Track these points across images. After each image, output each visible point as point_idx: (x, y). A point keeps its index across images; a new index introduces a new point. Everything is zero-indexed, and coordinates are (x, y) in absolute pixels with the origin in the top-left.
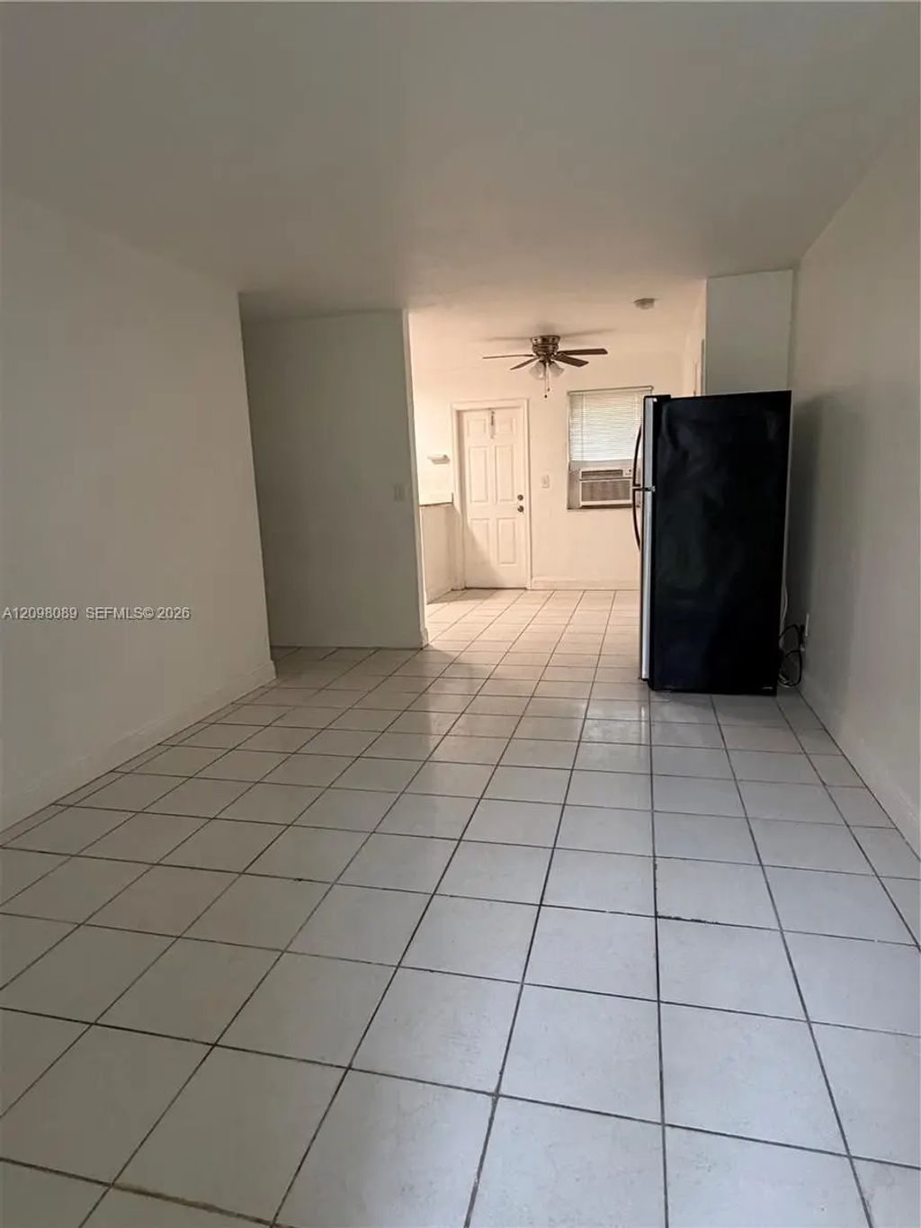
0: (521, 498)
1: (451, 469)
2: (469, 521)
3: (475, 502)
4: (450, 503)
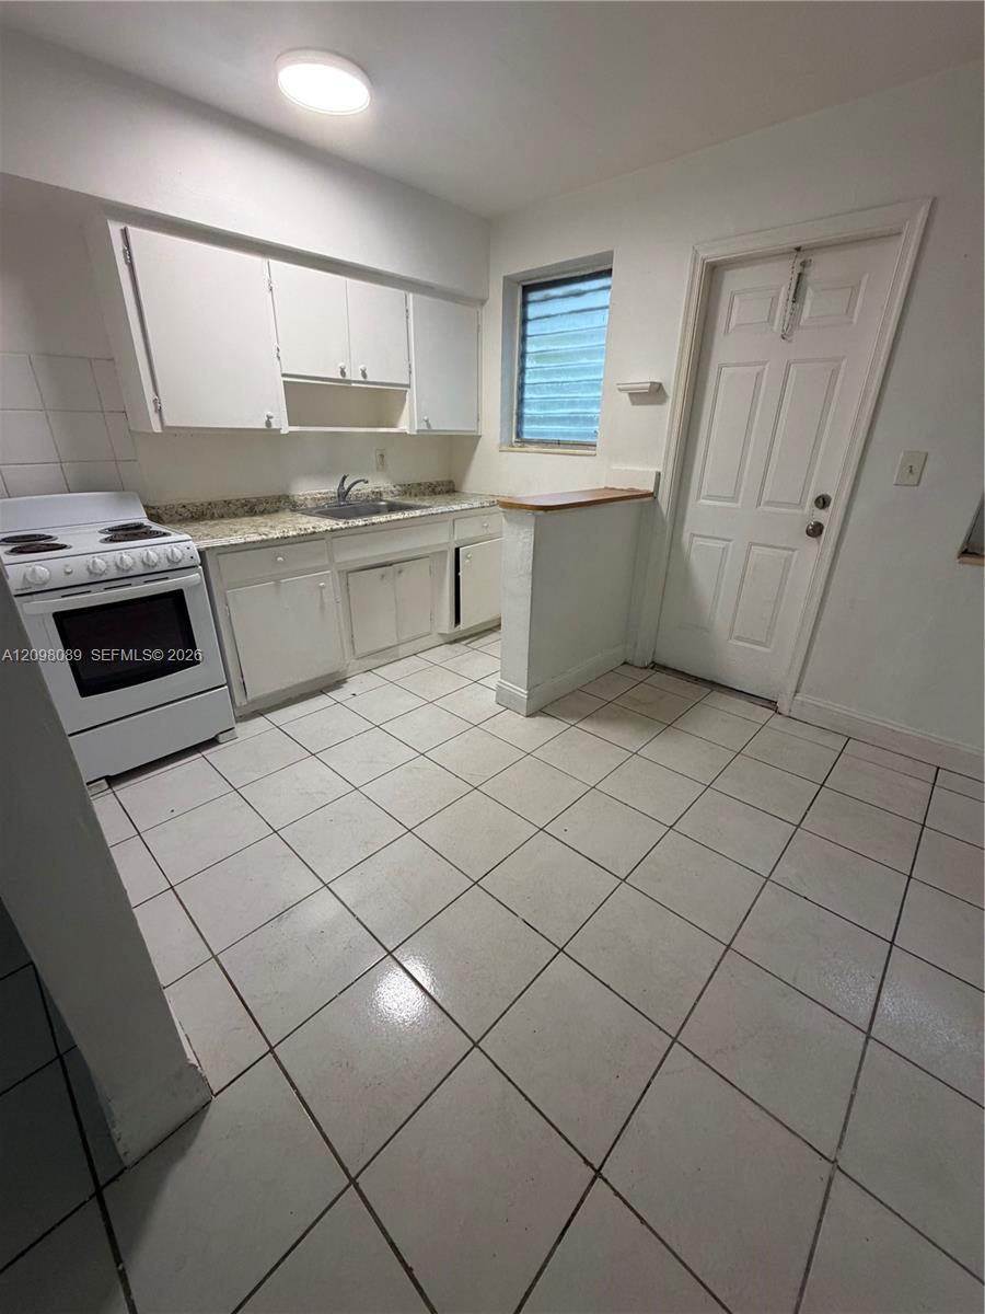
0: (823, 502)
1: (665, 418)
2: (686, 536)
3: (709, 497)
4: (651, 495)
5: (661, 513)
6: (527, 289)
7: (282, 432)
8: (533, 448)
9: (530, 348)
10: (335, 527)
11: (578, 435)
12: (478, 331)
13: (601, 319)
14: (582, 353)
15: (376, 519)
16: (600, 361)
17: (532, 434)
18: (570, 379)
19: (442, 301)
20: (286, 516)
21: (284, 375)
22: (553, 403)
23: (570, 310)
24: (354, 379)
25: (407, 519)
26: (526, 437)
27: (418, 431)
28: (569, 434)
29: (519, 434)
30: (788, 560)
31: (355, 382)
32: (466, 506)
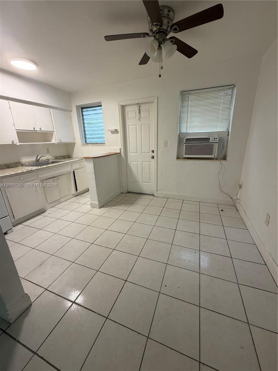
0: (153, 152)
1: (119, 137)
2: (129, 162)
3: (132, 153)
4: (119, 153)
5: (122, 157)
6: (82, 108)
7: (17, 145)
8: (90, 145)
9: (85, 122)
10: (38, 168)
11: (101, 141)
12: (71, 118)
13: (101, 116)
14: (98, 123)
15: (49, 165)
16: (103, 125)
17: (89, 141)
18: (96, 129)
19: (60, 111)
20: (21, 167)
21: (16, 130)
22: (93, 134)
23: (93, 113)
24: (37, 130)
25: (59, 165)
26: (88, 142)
27: (58, 142)
28: (98, 141)
29: (86, 142)
30: (150, 164)
31: (38, 131)
32: (74, 160)
